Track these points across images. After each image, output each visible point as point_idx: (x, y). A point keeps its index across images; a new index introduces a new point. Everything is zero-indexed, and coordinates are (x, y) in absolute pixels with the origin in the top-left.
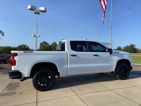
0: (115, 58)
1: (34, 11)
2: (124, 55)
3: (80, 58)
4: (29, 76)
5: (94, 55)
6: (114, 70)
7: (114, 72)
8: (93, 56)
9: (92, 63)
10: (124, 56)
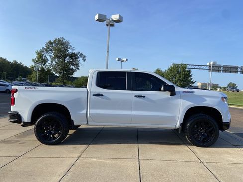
0: (181, 103)
1: (105, 22)
2: (206, 99)
3: (108, 99)
4: (30, 121)
5: (136, 97)
6: (178, 126)
7: (178, 129)
8: (134, 96)
9: (131, 109)
10: (205, 101)
